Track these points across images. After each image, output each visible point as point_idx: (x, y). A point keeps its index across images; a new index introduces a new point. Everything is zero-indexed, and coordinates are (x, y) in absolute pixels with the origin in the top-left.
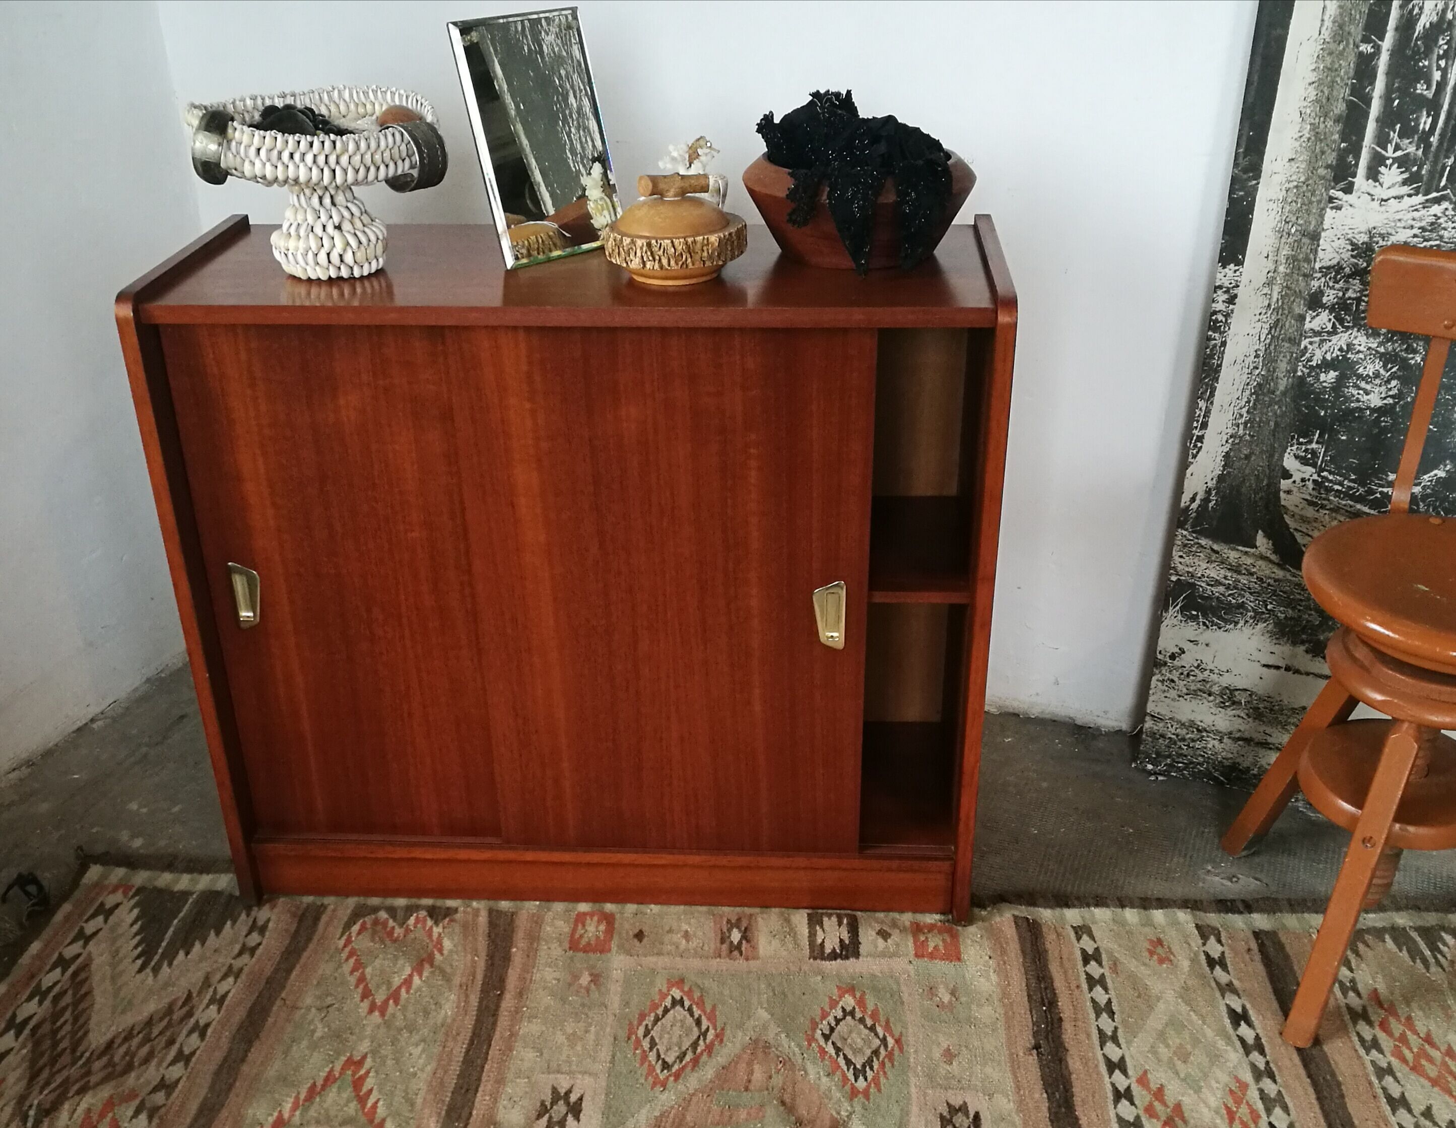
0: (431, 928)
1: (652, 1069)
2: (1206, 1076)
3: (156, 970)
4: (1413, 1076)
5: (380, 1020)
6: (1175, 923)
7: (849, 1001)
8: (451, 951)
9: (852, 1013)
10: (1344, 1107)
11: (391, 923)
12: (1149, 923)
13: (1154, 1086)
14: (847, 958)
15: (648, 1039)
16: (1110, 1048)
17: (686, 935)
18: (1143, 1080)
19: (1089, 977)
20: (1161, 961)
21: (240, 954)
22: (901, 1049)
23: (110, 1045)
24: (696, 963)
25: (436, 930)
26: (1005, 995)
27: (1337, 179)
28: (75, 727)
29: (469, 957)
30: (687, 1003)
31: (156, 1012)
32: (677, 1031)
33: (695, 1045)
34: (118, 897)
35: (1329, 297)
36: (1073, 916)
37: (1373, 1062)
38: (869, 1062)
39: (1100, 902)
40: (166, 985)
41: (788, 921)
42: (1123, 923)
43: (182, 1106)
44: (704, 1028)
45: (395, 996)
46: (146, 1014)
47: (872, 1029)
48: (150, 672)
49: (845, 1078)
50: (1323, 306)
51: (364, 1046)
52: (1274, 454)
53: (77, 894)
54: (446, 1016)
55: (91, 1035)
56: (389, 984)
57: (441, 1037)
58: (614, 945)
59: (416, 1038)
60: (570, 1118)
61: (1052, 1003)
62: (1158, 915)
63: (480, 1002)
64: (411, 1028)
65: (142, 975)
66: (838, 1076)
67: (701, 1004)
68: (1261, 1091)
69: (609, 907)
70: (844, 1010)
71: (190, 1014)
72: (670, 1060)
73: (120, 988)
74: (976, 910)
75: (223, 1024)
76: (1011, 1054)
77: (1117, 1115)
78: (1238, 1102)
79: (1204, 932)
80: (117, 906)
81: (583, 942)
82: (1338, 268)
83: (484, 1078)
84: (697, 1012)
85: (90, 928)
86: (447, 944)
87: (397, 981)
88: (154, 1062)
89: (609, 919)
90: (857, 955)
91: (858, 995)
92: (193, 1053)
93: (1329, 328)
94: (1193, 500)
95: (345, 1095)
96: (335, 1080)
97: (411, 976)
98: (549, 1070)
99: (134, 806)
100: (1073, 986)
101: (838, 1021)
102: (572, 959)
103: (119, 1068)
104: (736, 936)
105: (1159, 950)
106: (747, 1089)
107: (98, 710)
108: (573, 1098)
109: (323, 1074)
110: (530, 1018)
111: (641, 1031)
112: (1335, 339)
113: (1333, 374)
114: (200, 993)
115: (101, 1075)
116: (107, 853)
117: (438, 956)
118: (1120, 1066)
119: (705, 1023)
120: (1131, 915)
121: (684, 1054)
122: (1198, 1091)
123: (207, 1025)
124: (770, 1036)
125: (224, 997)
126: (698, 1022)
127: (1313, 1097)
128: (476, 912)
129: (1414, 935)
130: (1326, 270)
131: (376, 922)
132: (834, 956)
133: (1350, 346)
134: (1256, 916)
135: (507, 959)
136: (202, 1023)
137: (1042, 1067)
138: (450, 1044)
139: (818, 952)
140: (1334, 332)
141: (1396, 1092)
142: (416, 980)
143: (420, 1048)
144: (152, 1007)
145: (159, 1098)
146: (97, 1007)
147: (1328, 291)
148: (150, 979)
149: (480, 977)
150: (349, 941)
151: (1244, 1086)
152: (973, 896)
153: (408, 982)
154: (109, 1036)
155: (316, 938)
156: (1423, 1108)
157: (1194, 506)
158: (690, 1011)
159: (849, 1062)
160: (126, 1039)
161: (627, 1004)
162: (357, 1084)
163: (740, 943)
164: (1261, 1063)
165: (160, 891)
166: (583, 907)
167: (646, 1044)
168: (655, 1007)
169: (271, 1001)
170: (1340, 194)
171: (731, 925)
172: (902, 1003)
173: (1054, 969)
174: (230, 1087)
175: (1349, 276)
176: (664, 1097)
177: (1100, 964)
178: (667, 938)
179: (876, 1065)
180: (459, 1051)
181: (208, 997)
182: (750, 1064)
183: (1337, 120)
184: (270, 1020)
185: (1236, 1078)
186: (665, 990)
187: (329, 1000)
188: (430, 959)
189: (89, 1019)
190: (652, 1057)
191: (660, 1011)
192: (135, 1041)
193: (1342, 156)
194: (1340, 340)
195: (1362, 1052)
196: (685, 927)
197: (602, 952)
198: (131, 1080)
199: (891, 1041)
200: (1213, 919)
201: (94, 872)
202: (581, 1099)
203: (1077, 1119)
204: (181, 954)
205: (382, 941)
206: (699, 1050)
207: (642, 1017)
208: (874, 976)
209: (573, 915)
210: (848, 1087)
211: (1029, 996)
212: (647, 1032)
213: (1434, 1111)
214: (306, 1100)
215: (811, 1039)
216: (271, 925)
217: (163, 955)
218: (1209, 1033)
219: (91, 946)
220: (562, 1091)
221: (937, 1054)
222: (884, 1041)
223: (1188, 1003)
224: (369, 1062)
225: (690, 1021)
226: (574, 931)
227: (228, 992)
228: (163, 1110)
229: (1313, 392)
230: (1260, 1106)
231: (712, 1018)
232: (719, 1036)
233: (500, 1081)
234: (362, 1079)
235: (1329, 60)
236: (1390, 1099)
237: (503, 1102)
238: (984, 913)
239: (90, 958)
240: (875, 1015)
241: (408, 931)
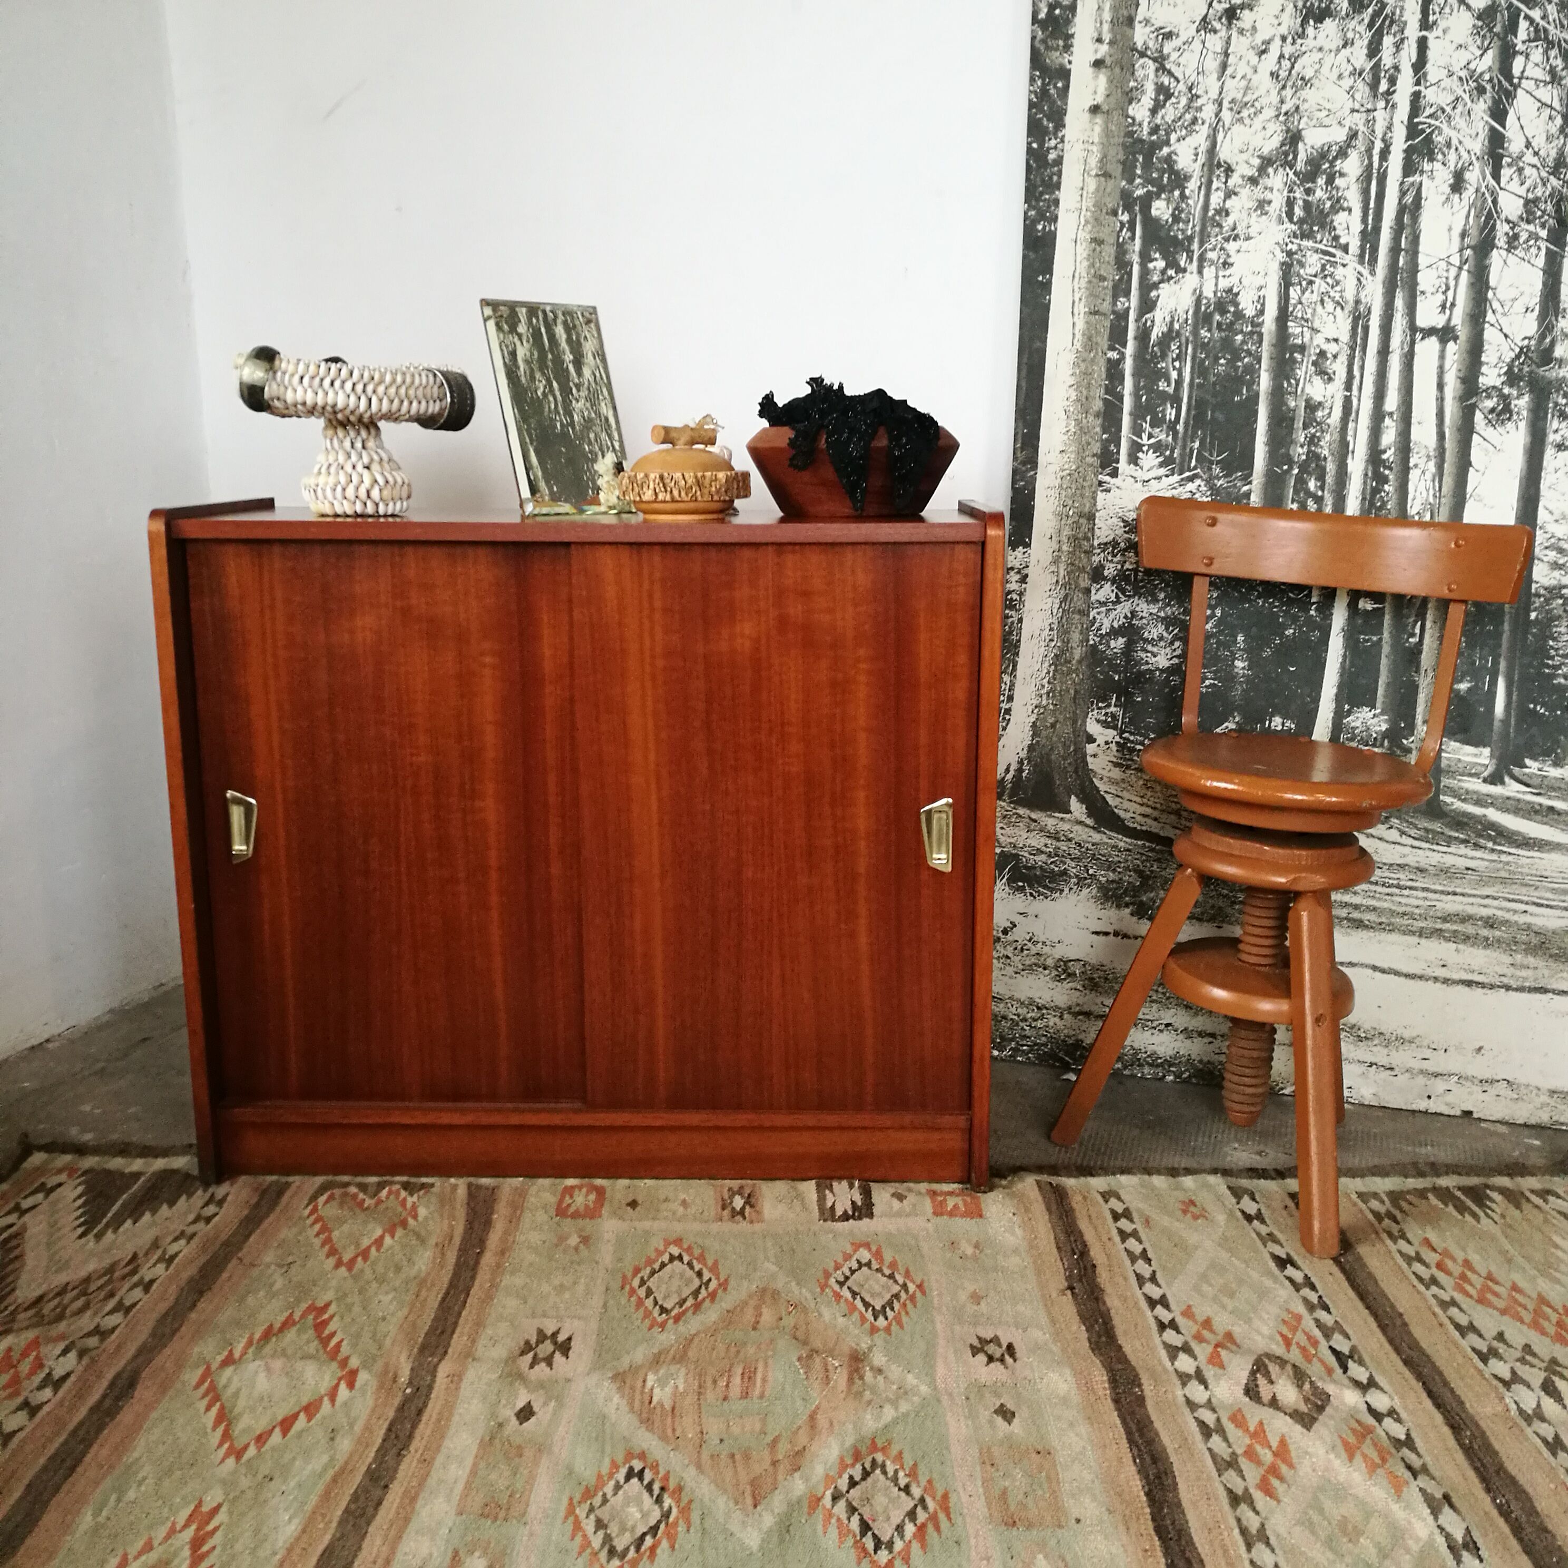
0: (405, 1200)
1: (648, 1314)
2: (1255, 1309)
3: (99, 1237)
4: (1479, 1307)
5: (346, 1274)
6: (1206, 1186)
7: (865, 1255)
8: (426, 1218)
9: (869, 1264)
10: (1409, 1333)
11: (361, 1196)
12: (1179, 1187)
13: (1200, 1318)
14: (860, 1218)
15: (644, 1288)
16: (1150, 1289)
17: (684, 1203)
18: (1188, 1313)
19: (1121, 1232)
20: (1196, 1218)
21: (195, 1222)
22: (924, 1293)
23: (40, 1299)
24: (697, 1226)
25: (410, 1200)
26: (1032, 1246)
27: (1103, 466)
28: (29, 1045)
29: (446, 1222)
30: (686, 1259)
31: (95, 1271)
32: (676, 1283)
33: (696, 1293)
34: (63, 1177)
35: (1110, 570)
36: (1098, 1183)
37: (1434, 1296)
38: (890, 1304)
39: (1124, 1171)
40: (108, 1250)
41: (795, 1189)
42: (1153, 1188)
43: (119, 1348)
44: (705, 1278)
45: (365, 1254)
46: (83, 1273)
47: (891, 1276)
48: (116, 1004)
49: (863, 1319)
50: (1105, 579)
51: (329, 1296)
52: (1077, 722)
53: (16, 1176)
54: (420, 1270)
55: (17, 1292)
56: (358, 1245)
57: (413, 1288)
58: (604, 1212)
59: (385, 1287)
60: (558, 1355)
61: (1084, 1253)
62: (1188, 1181)
63: (459, 1257)
64: (381, 1280)
65: (83, 1240)
66: (856, 1315)
67: (702, 1258)
68: (1317, 1321)
69: (599, 1182)
70: (859, 1262)
71: (134, 1272)
72: (668, 1305)
73: (56, 1253)
74: (996, 1180)
75: (170, 1279)
76: (1043, 1296)
77: (1164, 1343)
78: (1294, 1330)
79: (1237, 1193)
80: (60, 1185)
81: (572, 1210)
82: (1115, 543)
83: (461, 1321)
84: (697, 1267)
85: (26, 1204)
86: (422, 1212)
87: (366, 1242)
88: (89, 1313)
89: (601, 1192)
90: (871, 1215)
91: (874, 1249)
92: (134, 1305)
93: (1113, 598)
94: (1007, 770)
95: (305, 1337)
96: (294, 1324)
97: (382, 1238)
98: (534, 1315)
99: (87, 1108)
100: (1105, 1238)
101: (853, 1272)
102: (558, 1224)
103: (46, 1320)
104: (738, 1202)
105: (1192, 1209)
106: (754, 1329)
107: (56, 1031)
108: (561, 1338)
109: (282, 1318)
110: (512, 1273)
111: (636, 1282)
112: (1119, 607)
113: (1121, 641)
114: (146, 1254)
115: (26, 1324)
116: (52, 1143)
117: (411, 1221)
118: (1163, 1302)
119: (706, 1275)
120: (1159, 1181)
121: (685, 1301)
122: (1249, 1321)
123: (152, 1282)
124: (779, 1284)
125: (173, 1258)
126: (699, 1274)
127: (1373, 1325)
128: (455, 1187)
129: (1459, 1194)
130: (1104, 546)
131: (346, 1194)
132: (846, 1217)
133: (1133, 613)
134: (1288, 1181)
135: (488, 1224)
136: (147, 1279)
137: (1077, 1304)
138: (424, 1293)
139: (828, 1214)
140: (1118, 601)
141: (1463, 1320)
142: (388, 1240)
143: (390, 1296)
144: (91, 1266)
145: (93, 1341)
146: (27, 1268)
147: (1108, 565)
148: (91, 1244)
149: (457, 1240)
150: (315, 1210)
151: (1299, 1318)
152: (991, 1168)
153: (379, 1242)
154: (38, 1292)
155: (278, 1209)
156: (1494, 1333)
157: (1009, 777)
158: (690, 1264)
159: (867, 1305)
160: (59, 1294)
161: (620, 1260)
162: (319, 1327)
163: (743, 1208)
164: (1313, 1297)
165: (108, 1172)
166: (570, 1182)
167: (642, 1292)
168: (650, 1262)
169: (227, 1259)
170: (1107, 478)
171: (732, 1193)
172: (922, 1256)
173: (1083, 1225)
174: (175, 1331)
175: (1125, 550)
176: (663, 1337)
177: (1132, 1221)
178: (664, 1206)
179: (896, 1305)
180: (434, 1301)
181: (156, 1257)
182: (758, 1308)
183: (1097, 415)
184: (225, 1275)
185: (1288, 1311)
186: (661, 1248)
187: (290, 1259)
188: (404, 1224)
189: (18, 1278)
190: (649, 1303)
191: (657, 1266)
192: (69, 1296)
193: (1105, 444)
194: (1124, 608)
195: (1422, 1288)
196: (682, 1196)
197: (592, 1218)
198: (62, 1326)
199: (912, 1287)
200: (1245, 1183)
201: (38, 1158)
202: (570, 1339)
203: (1120, 1347)
204: (129, 1223)
205: (351, 1209)
206: (701, 1297)
207: (637, 1270)
208: (890, 1234)
209: (561, 1188)
210: (867, 1325)
211: (1058, 1248)
212: (643, 1282)
213: (1507, 1336)
214: (260, 1340)
215: (823, 1287)
216: (229, 1198)
217: (107, 1226)
218: (1255, 1275)
219: (27, 1218)
220: (549, 1333)
221: (963, 1296)
222: (904, 1286)
223: (1230, 1250)
224: (332, 1309)
225: (689, 1273)
226: (561, 1201)
227: (176, 1255)
228: (94, 1353)
229: (1106, 658)
230: (1317, 1333)
231: (714, 1269)
232: (724, 1285)
233: (479, 1324)
234: (325, 1323)
235: (1083, 366)
236: (1458, 1326)
237: (482, 1342)
238: (1004, 1182)
239: (24, 1228)
240: (893, 1265)
241: (380, 1202)
